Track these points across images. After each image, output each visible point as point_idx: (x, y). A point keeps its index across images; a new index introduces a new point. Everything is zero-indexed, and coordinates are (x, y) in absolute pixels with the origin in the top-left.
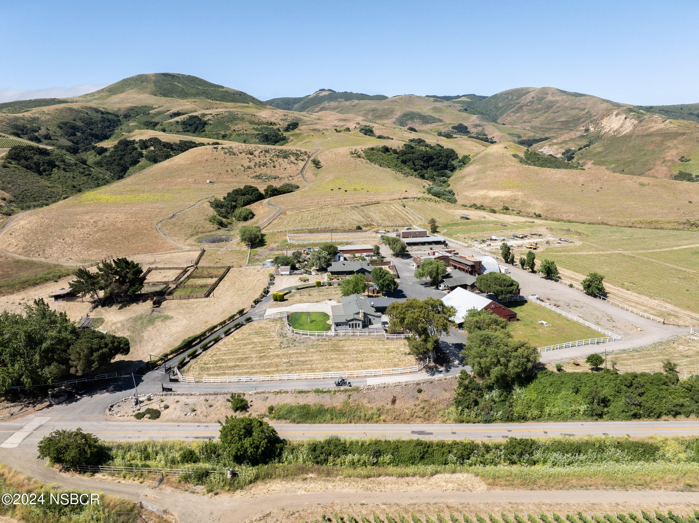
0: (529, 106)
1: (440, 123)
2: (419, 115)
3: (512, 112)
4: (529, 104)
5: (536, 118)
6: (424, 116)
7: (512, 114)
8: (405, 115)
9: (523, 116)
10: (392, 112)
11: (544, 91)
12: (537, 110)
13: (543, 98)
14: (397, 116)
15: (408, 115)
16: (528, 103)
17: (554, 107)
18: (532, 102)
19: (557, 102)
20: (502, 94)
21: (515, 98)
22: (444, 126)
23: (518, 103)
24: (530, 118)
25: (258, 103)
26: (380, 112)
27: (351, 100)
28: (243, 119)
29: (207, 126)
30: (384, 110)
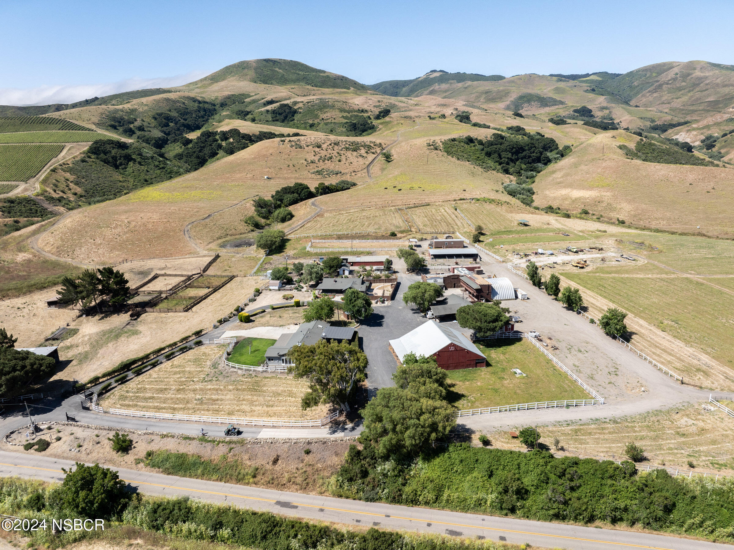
0: (670, 84)
1: (561, 106)
2: (538, 97)
3: (649, 92)
4: (670, 82)
5: (677, 98)
6: (543, 97)
7: (648, 95)
8: (521, 98)
9: (661, 96)
10: (506, 94)
11: (691, 66)
12: (680, 89)
13: (689, 75)
14: (512, 99)
15: (524, 97)
16: (669, 80)
17: (702, 85)
18: (675, 79)
19: (706, 78)
20: (638, 71)
21: (654, 75)
22: (565, 109)
23: (657, 81)
24: (670, 98)
25: (360, 88)
26: (494, 94)
27: (463, 81)
28: (333, 107)
29: (296, 115)
30: (499, 92)
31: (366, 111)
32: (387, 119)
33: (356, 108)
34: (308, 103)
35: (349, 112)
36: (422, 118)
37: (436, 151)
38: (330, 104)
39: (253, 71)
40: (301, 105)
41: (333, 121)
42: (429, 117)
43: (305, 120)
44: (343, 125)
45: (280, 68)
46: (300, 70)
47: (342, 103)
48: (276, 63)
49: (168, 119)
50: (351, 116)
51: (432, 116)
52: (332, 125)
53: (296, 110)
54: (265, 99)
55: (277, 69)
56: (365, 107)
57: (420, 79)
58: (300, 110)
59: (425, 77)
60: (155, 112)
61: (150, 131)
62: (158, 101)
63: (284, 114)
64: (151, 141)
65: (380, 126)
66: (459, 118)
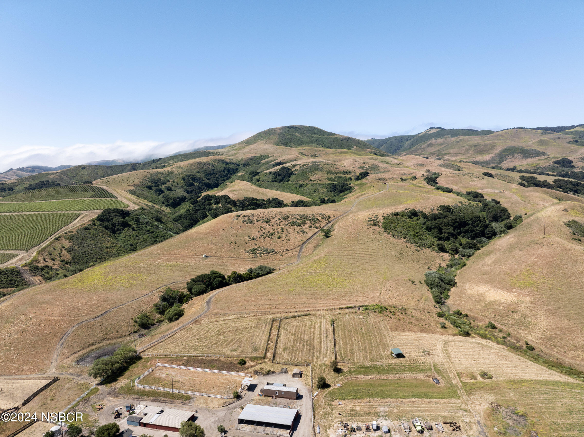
1: (543, 157)
2: (521, 149)
6: (527, 150)
8: (505, 150)
10: (493, 147)
14: (497, 152)
15: (509, 149)
22: (546, 161)
25: (362, 146)
26: (482, 147)
27: (457, 136)
28: (322, 169)
29: (292, 176)
30: (486, 145)
31: (350, 172)
32: (364, 181)
33: (342, 169)
34: (304, 165)
35: (334, 174)
36: (395, 179)
37: (374, 228)
38: (321, 166)
39: (277, 136)
40: (297, 168)
41: (319, 182)
42: (401, 178)
43: (297, 181)
44: (325, 186)
45: (298, 133)
46: (315, 134)
47: (331, 165)
48: (297, 129)
49: (195, 179)
50: (335, 178)
51: (404, 177)
52: (317, 186)
53: (292, 172)
54: (276, 161)
55: (296, 134)
56: (351, 169)
57: (420, 135)
58: (296, 172)
59: (424, 133)
60: (186, 174)
61: (176, 191)
62: (191, 165)
63: (282, 176)
64: (170, 200)
65: (356, 188)
66: (427, 180)
